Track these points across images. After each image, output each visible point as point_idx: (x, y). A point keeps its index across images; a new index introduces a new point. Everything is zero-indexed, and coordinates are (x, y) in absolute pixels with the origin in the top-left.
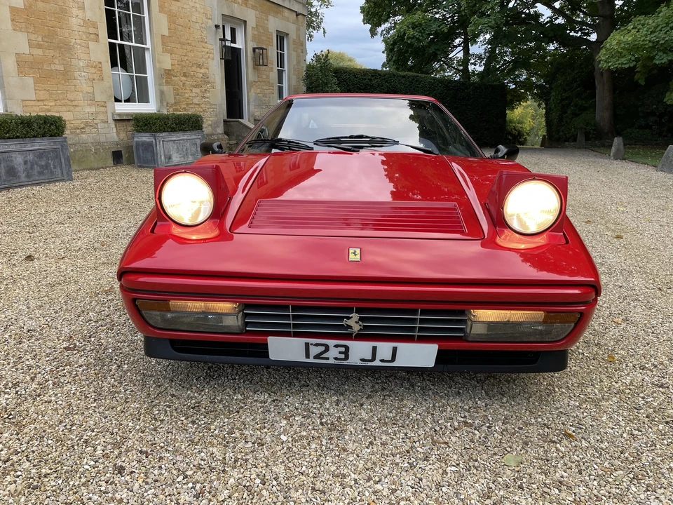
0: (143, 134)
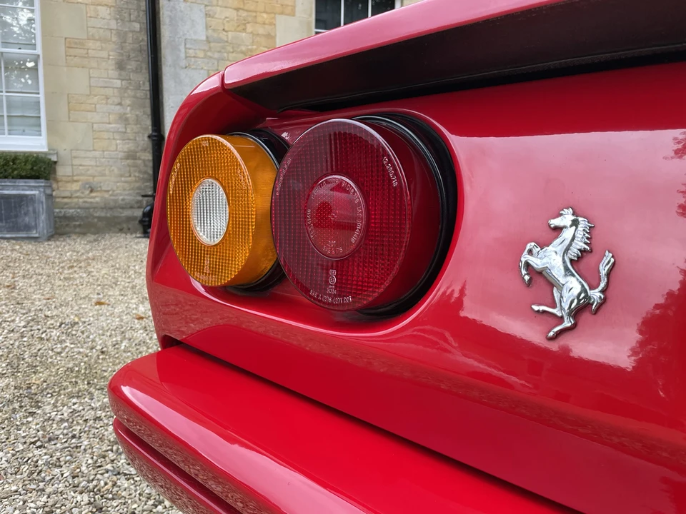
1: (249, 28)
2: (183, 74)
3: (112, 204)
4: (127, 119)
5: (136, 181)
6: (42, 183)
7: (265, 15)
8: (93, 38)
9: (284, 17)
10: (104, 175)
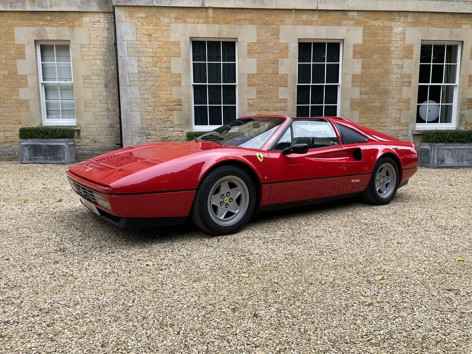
0: (425, 144)
1: (158, 65)
2: (128, 89)
3: (103, 148)
4: (109, 110)
5: (114, 138)
6: (67, 140)
7: (166, 58)
8: (94, 74)
9: (175, 58)
10: (100, 135)
